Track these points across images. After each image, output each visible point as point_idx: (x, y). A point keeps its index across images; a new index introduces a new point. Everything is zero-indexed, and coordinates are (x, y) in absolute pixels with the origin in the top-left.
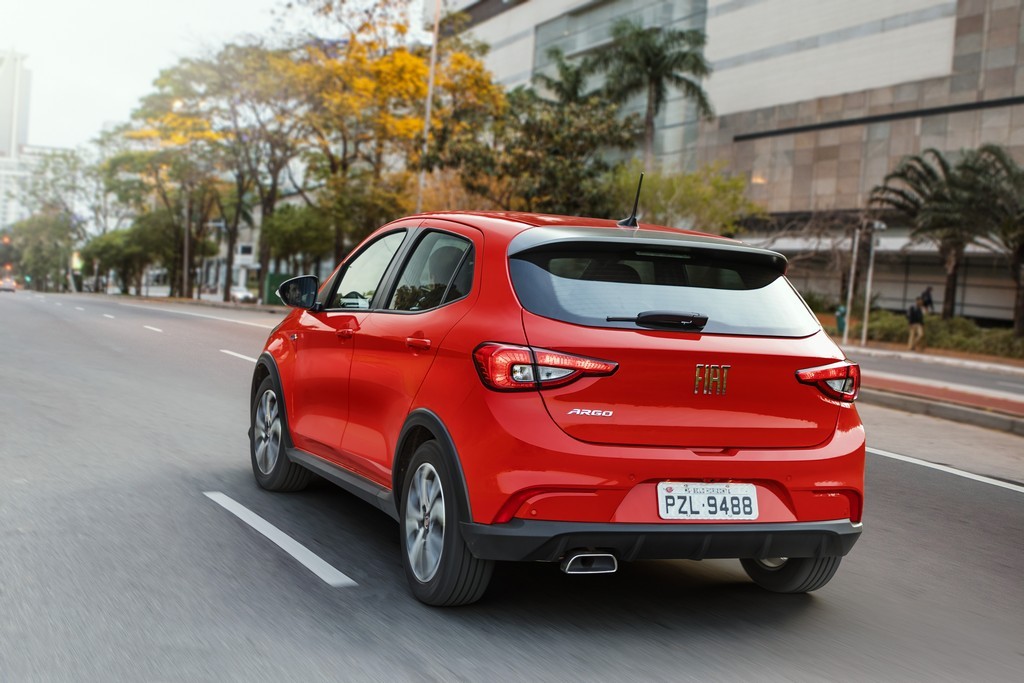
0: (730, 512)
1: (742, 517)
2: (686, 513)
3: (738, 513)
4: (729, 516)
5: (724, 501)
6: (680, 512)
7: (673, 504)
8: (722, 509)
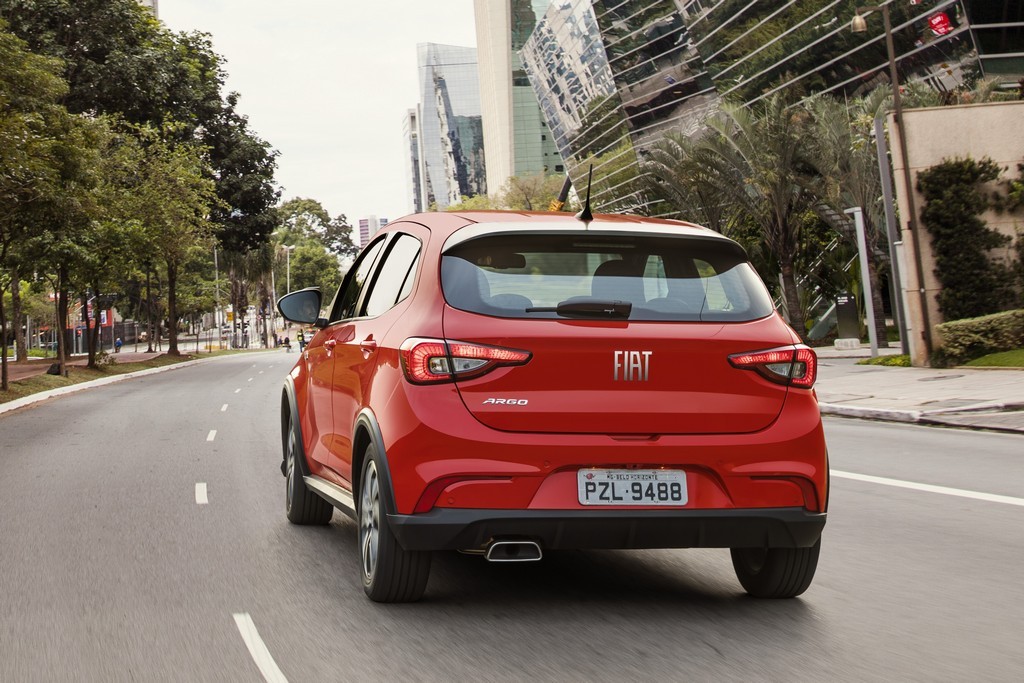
0: (656, 498)
1: (670, 502)
2: (608, 499)
3: (666, 499)
4: (656, 502)
5: (651, 487)
6: (601, 498)
7: (594, 491)
8: (647, 495)
